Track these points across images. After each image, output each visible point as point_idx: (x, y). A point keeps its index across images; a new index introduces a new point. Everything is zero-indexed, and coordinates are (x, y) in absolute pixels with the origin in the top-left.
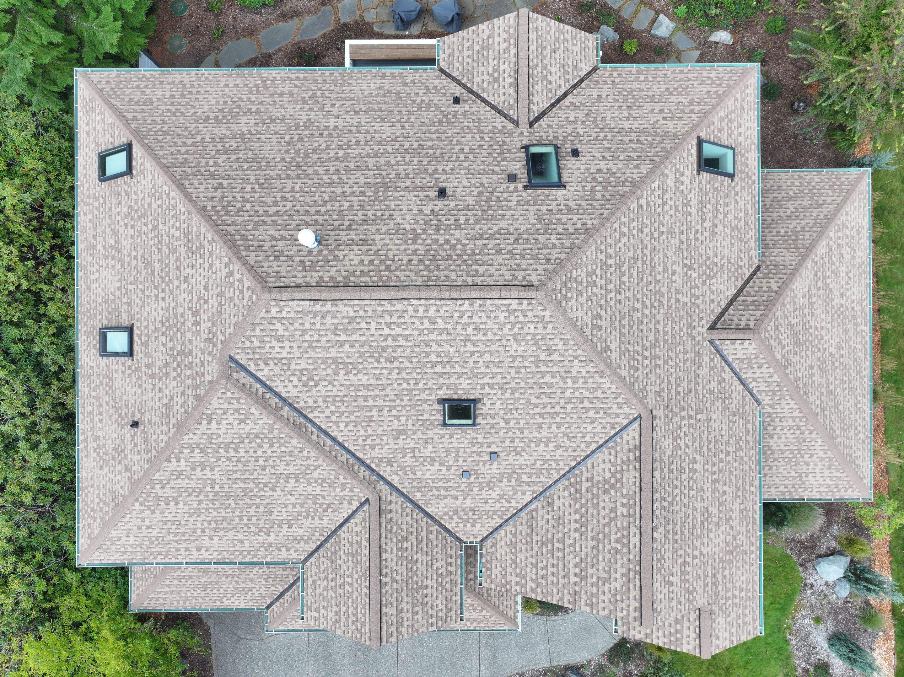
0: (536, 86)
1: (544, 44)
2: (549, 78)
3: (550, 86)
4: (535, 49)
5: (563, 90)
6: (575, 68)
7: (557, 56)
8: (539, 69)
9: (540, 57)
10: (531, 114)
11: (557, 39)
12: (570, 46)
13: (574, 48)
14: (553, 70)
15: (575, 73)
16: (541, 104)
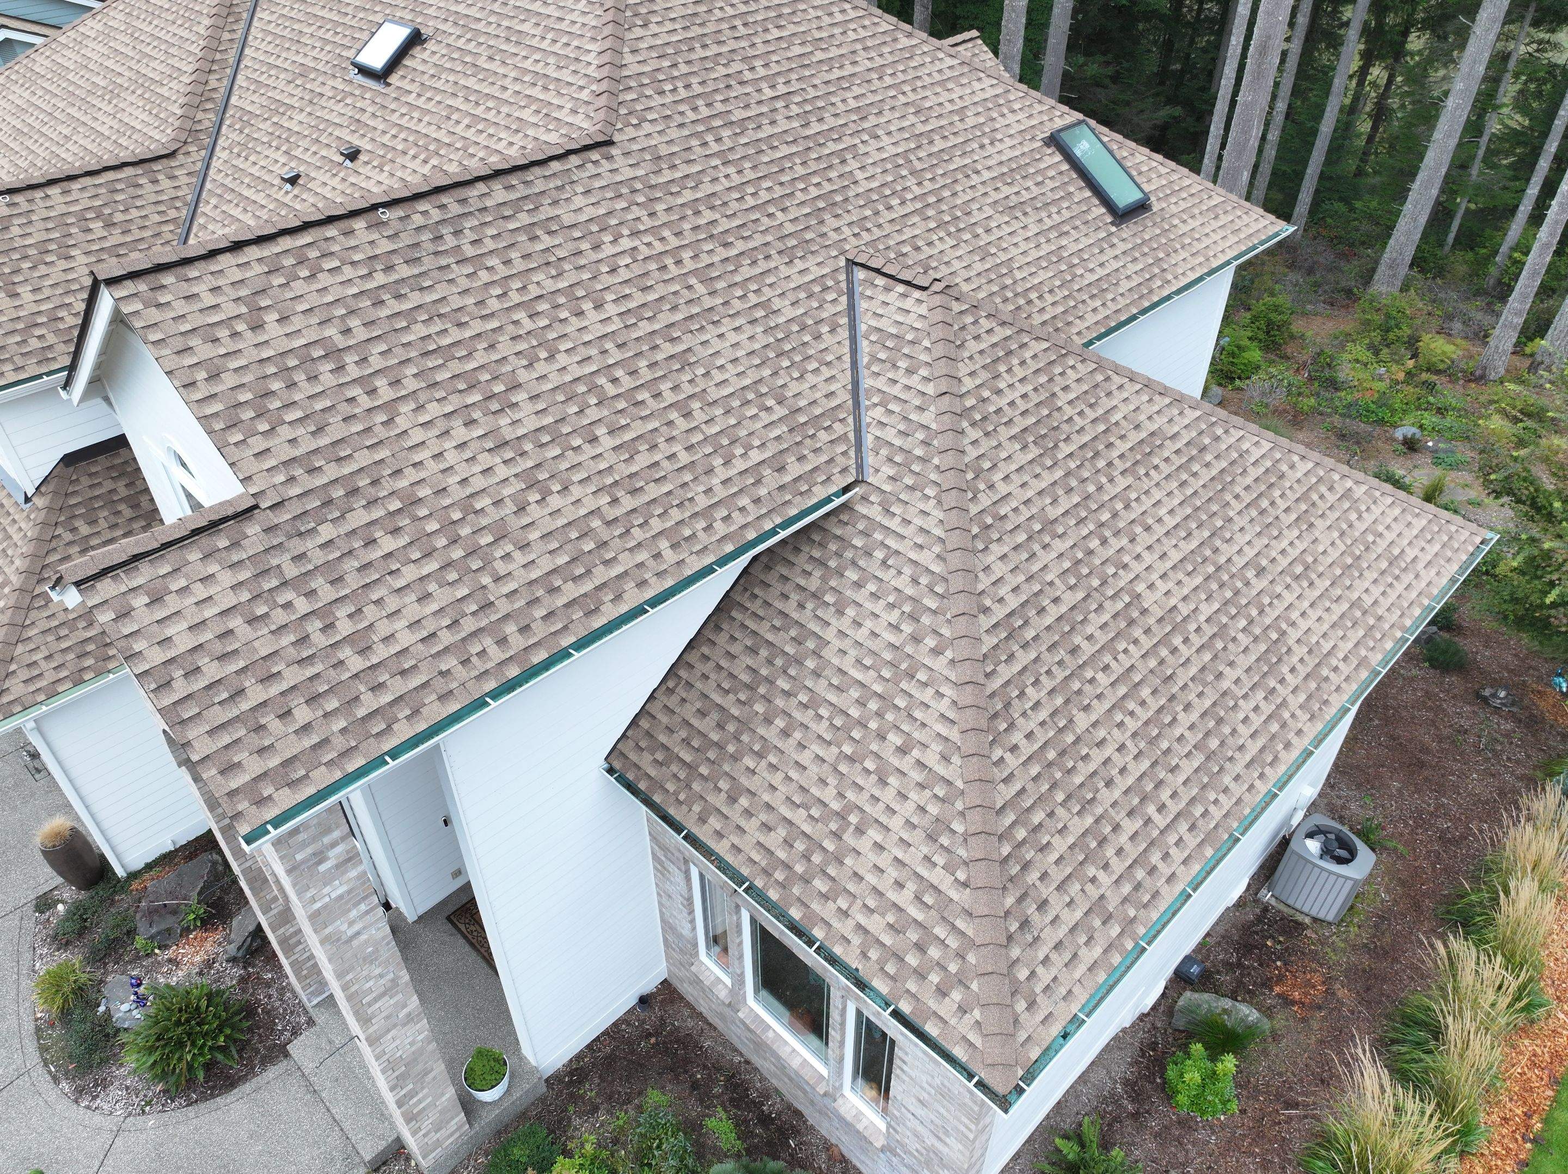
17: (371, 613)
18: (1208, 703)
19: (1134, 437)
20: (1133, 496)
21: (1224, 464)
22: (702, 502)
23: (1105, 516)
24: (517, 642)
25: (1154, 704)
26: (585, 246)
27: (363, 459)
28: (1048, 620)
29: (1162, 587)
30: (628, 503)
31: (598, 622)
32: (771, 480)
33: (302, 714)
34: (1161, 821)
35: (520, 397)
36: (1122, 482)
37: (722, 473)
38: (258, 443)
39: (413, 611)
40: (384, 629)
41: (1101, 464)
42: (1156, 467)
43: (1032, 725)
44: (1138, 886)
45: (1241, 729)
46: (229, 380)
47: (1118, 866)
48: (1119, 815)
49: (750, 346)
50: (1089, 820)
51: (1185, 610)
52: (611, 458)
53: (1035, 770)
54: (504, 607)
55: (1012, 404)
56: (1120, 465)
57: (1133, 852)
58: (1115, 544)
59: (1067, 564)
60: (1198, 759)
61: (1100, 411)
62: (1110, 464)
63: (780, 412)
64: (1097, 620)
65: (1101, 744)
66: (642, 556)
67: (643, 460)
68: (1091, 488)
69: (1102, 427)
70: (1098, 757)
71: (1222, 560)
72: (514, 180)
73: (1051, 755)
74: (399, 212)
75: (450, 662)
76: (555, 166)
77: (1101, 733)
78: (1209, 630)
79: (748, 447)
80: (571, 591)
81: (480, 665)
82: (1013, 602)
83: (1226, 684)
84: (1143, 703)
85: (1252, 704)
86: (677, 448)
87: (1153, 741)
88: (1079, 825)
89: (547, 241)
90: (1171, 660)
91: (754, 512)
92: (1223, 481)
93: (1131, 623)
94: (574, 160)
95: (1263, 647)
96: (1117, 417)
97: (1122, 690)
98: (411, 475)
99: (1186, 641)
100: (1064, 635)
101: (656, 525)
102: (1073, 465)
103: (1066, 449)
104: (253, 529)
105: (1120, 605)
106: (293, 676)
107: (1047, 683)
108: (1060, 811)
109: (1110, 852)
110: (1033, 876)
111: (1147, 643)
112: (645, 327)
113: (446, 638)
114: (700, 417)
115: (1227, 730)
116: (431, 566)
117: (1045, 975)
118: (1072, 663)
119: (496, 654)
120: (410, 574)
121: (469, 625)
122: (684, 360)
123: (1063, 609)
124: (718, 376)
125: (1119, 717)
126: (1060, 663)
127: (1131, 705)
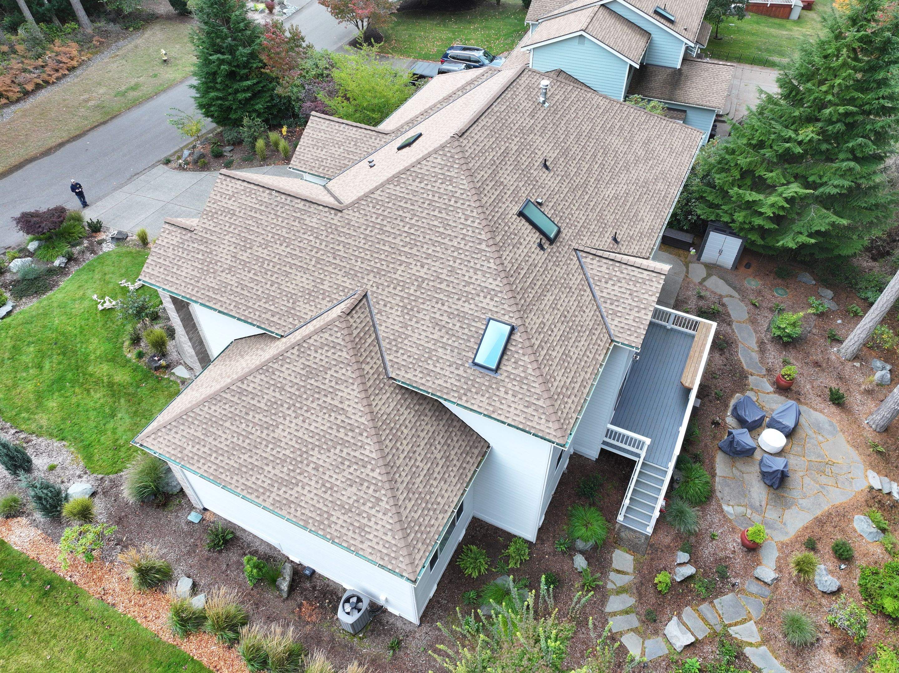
0: (605, 266)
1: (638, 285)
2: (611, 282)
3: (603, 280)
4: (635, 274)
5: (598, 294)
6: (615, 313)
7: (627, 296)
8: (618, 274)
9: (628, 277)
10: (584, 255)
11: (640, 301)
12: (634, 313)
13: (631, 317)
14: (616, 288)
15: (610, 312)
16: (590, 267)
17: (185, 265)
18: (256, 463)
19: (336, 403)
20: (313, 411)
21: (352, 441)
22: (250, 304)
23: (298, 405)
24: (194, 293)
25: (245, 445)
26: (302, 231)
27: (214, 238)
28: (252, 402)
29: (286, 434)
30: (238, 290)
31: (207, 304)
32: (268, 316)
33: (162, 270)
34: (212, 459)
35: (249, 251)
36: (314, 405)
37: (261, 303)
38: (205, 221)
39: (189, 271)
40: (183, 269)
41: (317, 396)
42: (330, 416)
43: (219, 410)
44: (193, 458)
45: (254, 478)
46: (215, 206)
47: (195, 450)
48: (208, 446)
49: (304, 285)
50: (202, 437)
51: (282, 444)
52: (247, 279)
53: (207, 416)
54: (199, 285)
55: (315, 358)
56: (320, 402)
57: (200, 453)
58: (290, 412)
59: (273, 400)
60: (236, 465)
61: (337, 387)
62: (319, 399)
63: (290, 305)
64: (261, 416)
65: (225, 433)
66: (228, 302)
67: (252, 285)
68: (305, 396)
69: (331, 390)
70: (220, 433)
71: (311, 453)
72: (308, 204)
73: (214, 419)
74: (277, 194)
75: (183, 284)
76: (321, 208)
77: (228, 432)
78: (280, 456)
79: (273, 304)
80: (211, 294)
81: (186, 290)
82: (250, 389)
83: (266, 468)
84: (244, 441)
85: (265, 479)
86: (261, 290)
87: (234, 449)
88: (199, 434)
89: (296, 224)
90: (263, 446)
91: (256, 317)
92: (344, 443)
93: (267, 428)
94: (327, 209)
95: (287, 478)
96: (340, 394)
97: (244, 433)
98: (216, 248)
99: (272, 449)
100: (250, 409)
101: (237, 299)
102: (309, 386)
103: (312, 381)
104: (189, 235)
105: (271, 422)
106: (167, 263)
107: (232, 409)
108: (200, 428)
109: (197, 446)
110: (182, 427)
111: (264, 436)
112: (289, 260)
113: (187, 280)
114: (273, 288)
115: (251, 473)
116: (200, 266)
117: (161, 440)
118: (243, 414)
119: (189, 291)
120: (196, 264)
121: (192, 282)
122: (287, 274)
123: (258, 405)
124: (289, 284)
125: (235, 435)
126: (241, 411)
127: (241, 438)
